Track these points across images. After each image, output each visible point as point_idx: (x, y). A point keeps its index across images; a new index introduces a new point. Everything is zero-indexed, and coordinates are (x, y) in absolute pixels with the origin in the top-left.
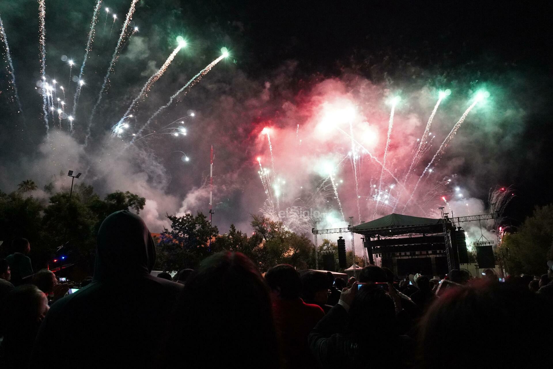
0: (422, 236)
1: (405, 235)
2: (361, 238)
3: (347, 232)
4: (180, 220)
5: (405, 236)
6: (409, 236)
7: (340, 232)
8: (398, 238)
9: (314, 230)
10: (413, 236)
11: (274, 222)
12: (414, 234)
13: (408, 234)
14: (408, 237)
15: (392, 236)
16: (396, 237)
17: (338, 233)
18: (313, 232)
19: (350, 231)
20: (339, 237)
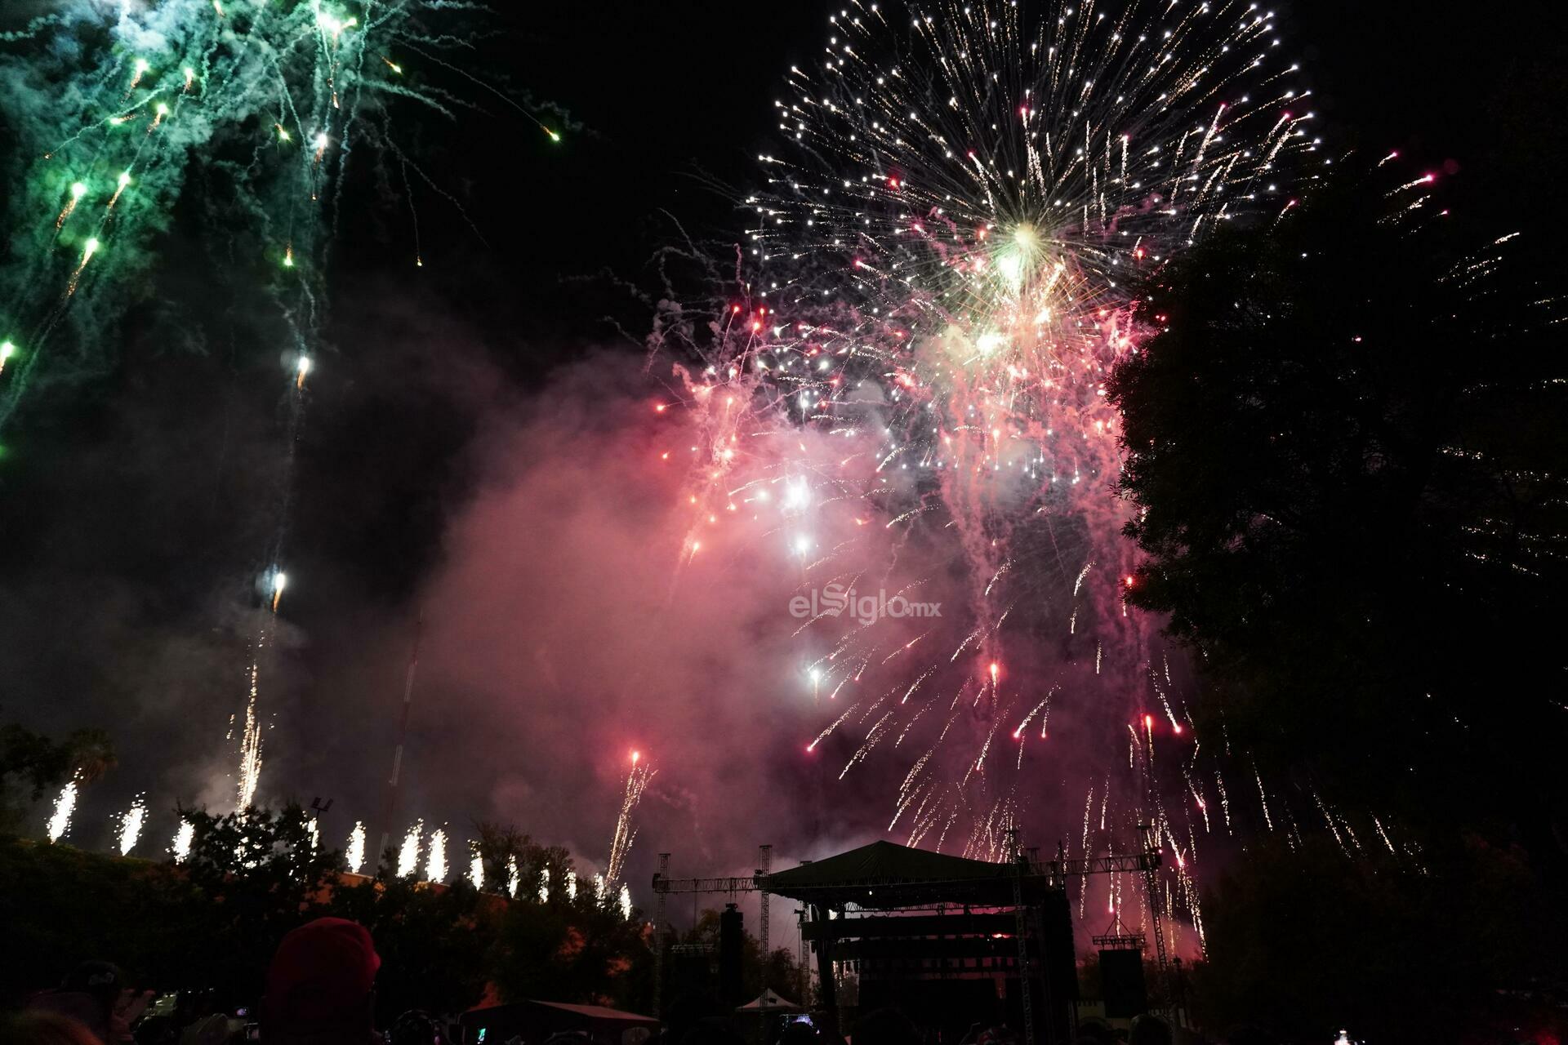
0: (961, 912)
1: (926, 907)
2: (796, 912)
3: (751, 890)
4: (219, 826)
5: (928, 911)
6: (937, 910)
7: (731, 890)
8: (907, 914)
9: (659, 879)
10: (947, 913)
11: (544, 849)
12: (951, 905)
13: (936, 906)
14: (935, 913)
15: (892, 910)
16: (902, 911)
17: (725, 891)
18: (653, 886)
19: (758, 889)
20: (727, 905)
